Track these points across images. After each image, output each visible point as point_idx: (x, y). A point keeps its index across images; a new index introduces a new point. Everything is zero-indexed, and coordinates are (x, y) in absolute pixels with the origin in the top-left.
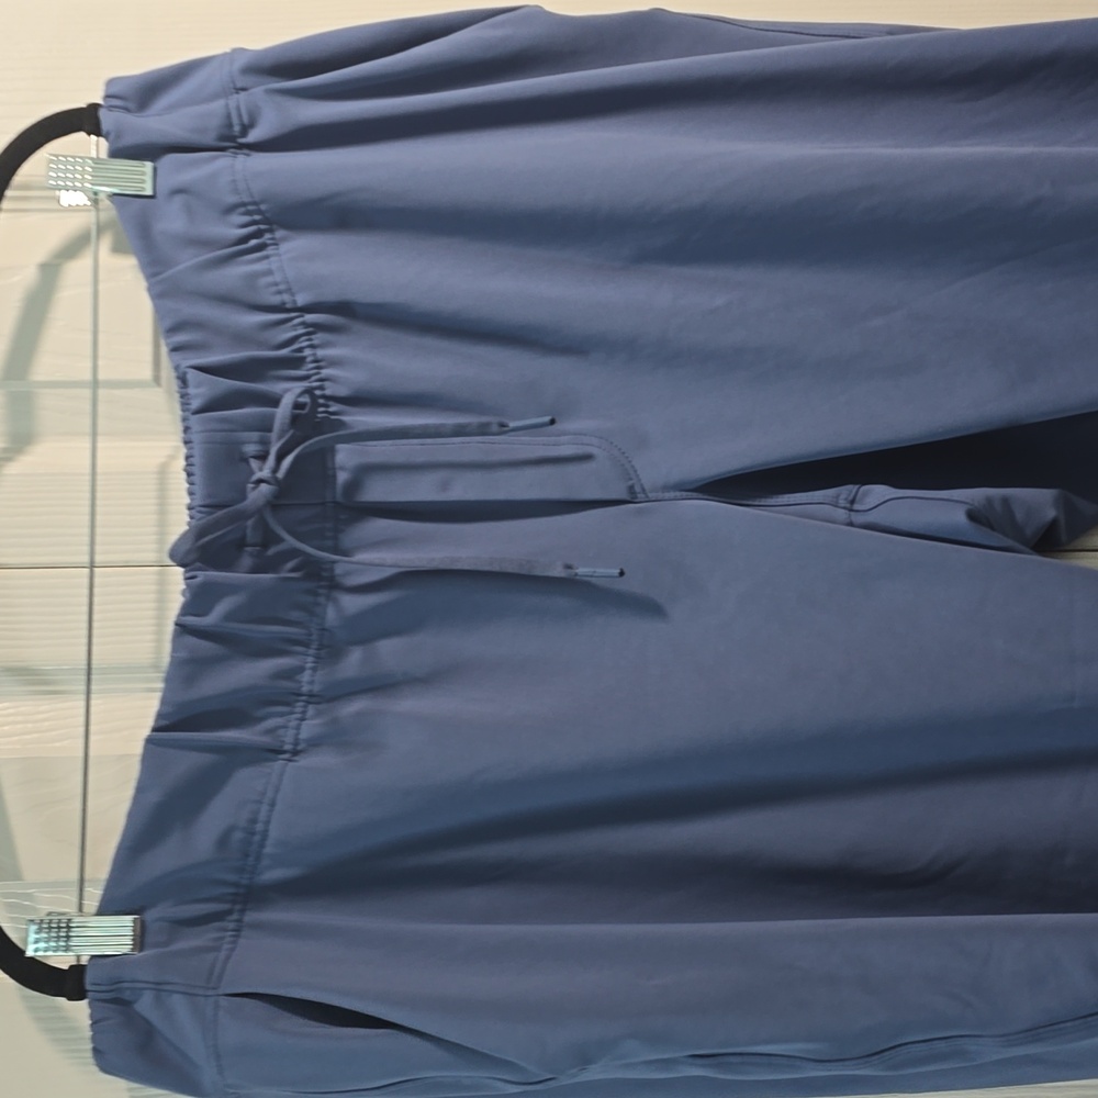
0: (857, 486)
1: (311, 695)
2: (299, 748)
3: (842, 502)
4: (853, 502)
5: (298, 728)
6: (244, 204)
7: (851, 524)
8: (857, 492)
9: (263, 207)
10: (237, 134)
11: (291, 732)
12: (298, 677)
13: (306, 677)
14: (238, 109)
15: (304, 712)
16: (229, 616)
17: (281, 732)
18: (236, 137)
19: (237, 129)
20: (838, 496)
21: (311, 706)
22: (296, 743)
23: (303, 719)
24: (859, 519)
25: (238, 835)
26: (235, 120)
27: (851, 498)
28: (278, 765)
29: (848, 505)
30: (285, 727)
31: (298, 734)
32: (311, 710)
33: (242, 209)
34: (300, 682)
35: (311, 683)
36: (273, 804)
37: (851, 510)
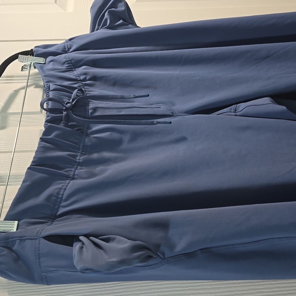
0: (236, 105)
1: (79, 163)
2: (75, 177)
3: (232, 111)
4: (235, 110)
5: (75, 171)
6: (67, 61)
7: (236, 115)
8: (236, 107)
9: (72, 61)
10: (67, 50)
11: (72, 172)
12: (76, 158)
13: (78, 158)
14: (67, 45)
15: (77, 168)
16: (56, 136)
17: (70, 172)
18: (67, 51)
19: (67, 49)
20: (231, 109)
21: (79, 166)
22: (74, 175)
23: (77, 169)
24: (238, 114)
25: (54, 198)
26: (66, 47)
27: (235, 109)
28: (68, 181)
29: (234, 111)
30: (71, 171)
31: (75, 173)
32: (79, 167)
33: (67, 63)
34: (76, 159)
35: (79, 159)
36: (65, 189)
37: (236, 112)
